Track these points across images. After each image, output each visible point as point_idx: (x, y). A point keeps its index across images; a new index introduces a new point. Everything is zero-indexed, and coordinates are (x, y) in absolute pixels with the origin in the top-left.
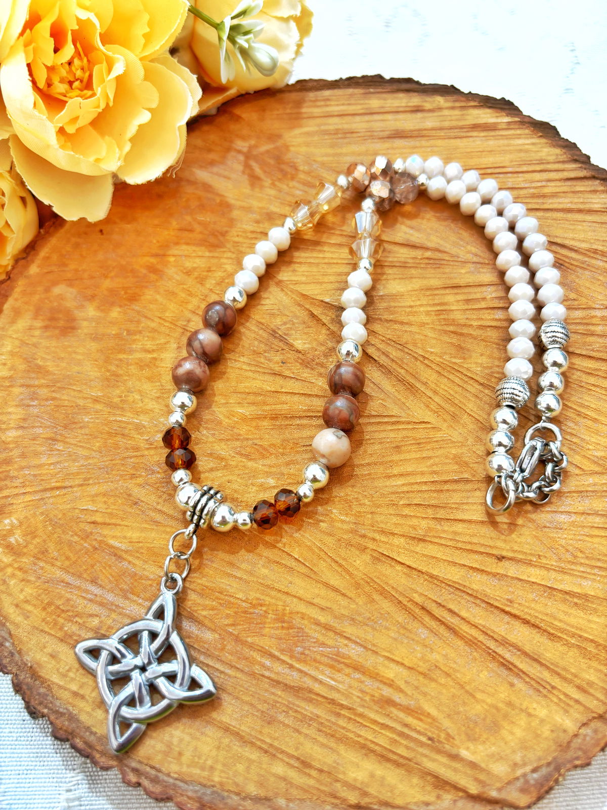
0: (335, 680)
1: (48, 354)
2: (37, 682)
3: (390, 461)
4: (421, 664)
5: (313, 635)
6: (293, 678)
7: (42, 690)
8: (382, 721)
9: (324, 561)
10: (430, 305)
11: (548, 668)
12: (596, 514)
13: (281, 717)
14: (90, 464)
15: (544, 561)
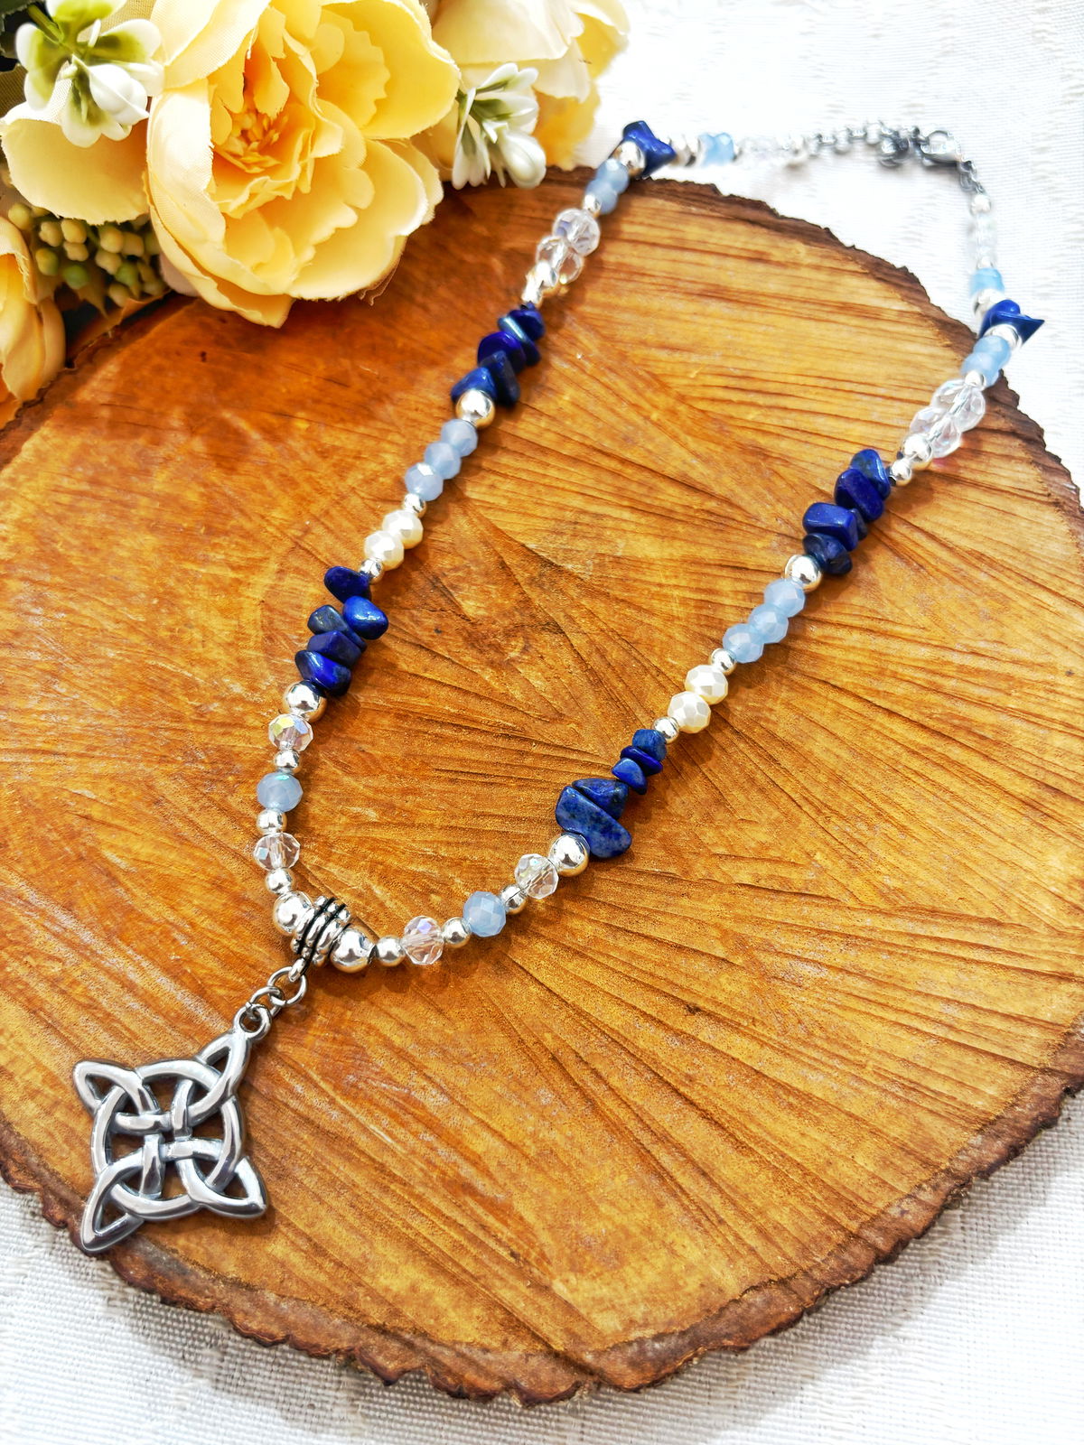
0: (394, 1137)
1: (77, 538)
4: (528, 1142)
5: (378, 1062)
6: (331, 1119)
8: (446, 1212)
10: (691, 589)
11: (721, 1191)
12: (862, 975)
13: (300, 1173)
14: (101, 726)
15: (759, 1029)
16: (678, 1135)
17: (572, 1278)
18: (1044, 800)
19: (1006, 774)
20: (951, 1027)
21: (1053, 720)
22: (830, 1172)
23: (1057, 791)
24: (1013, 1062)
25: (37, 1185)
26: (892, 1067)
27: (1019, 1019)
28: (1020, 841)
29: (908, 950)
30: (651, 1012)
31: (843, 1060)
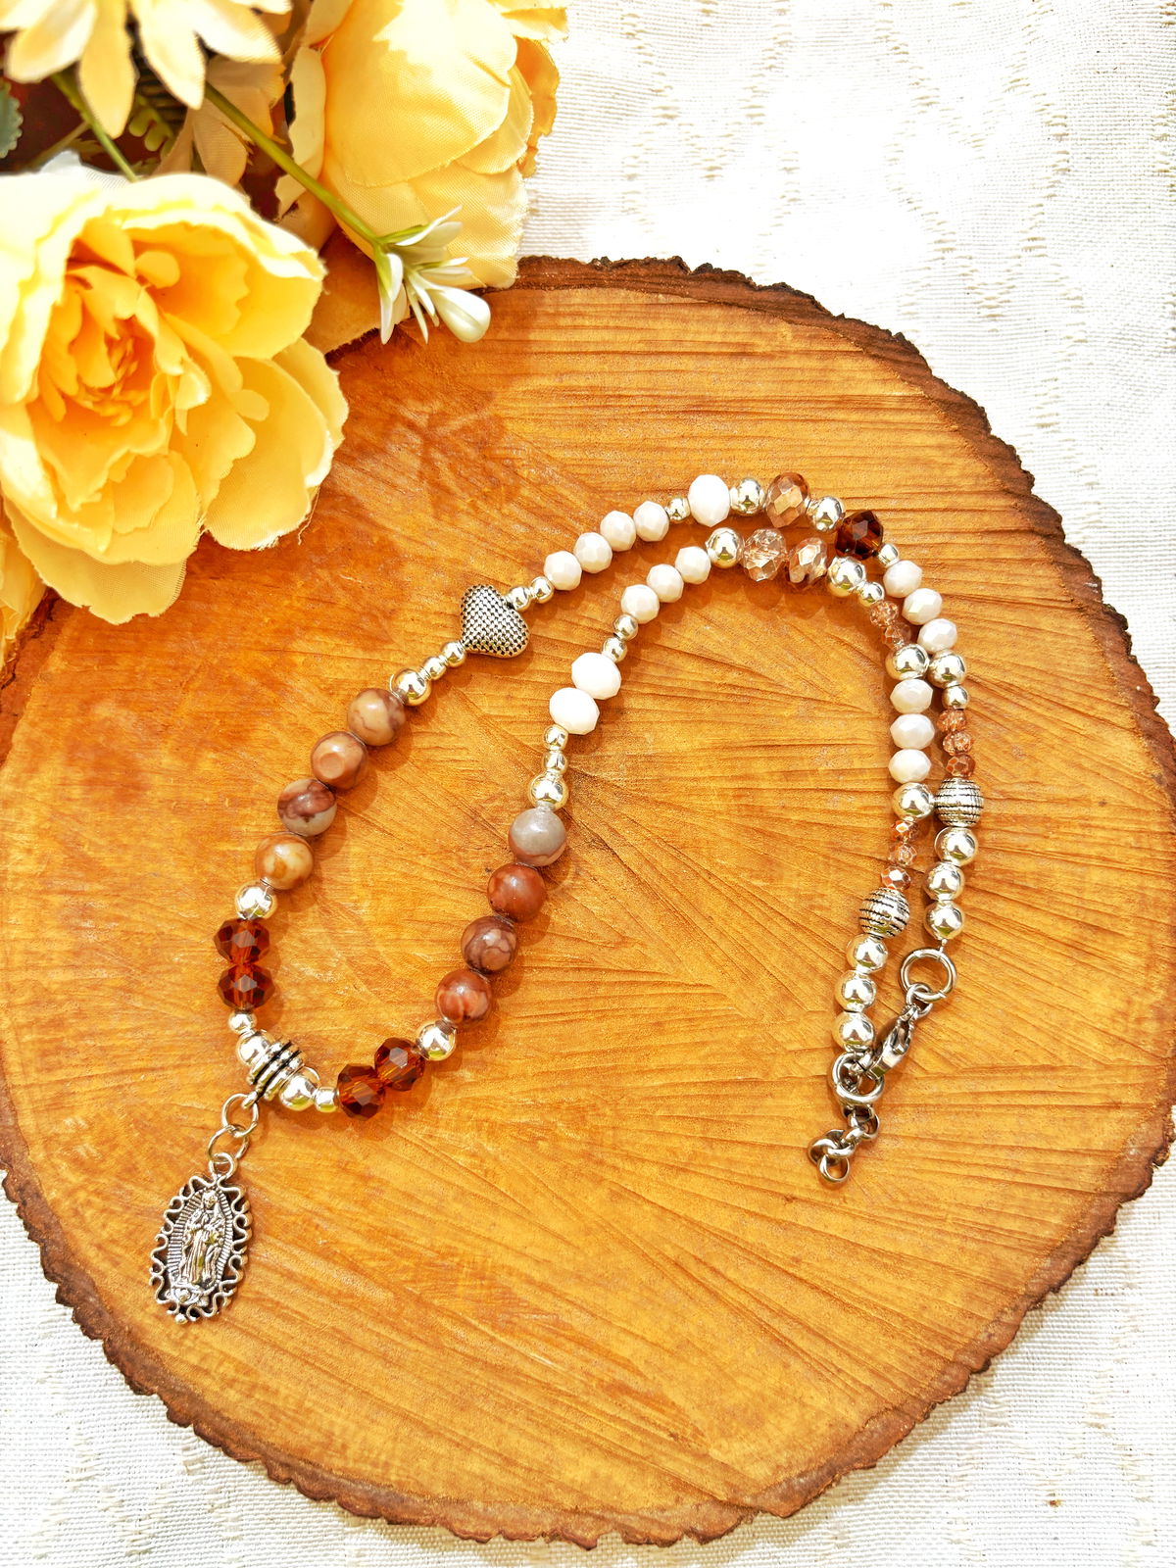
0: (552, 1360)
2: (140, 1351)
3: (646, 1047)
4: (668, 1339)
5: (524, 1297)
6: (493, 1355)
7: (149, 1362)
8: (609, 1412)
9: (542, 1195)
10: (727, 778)
11: (835, 1347)
12: (935, 1139)
13: (480, 1404)
14: (188, 1034)
15: (850, 1206)
16: (792, 1309)
17: (724, 1443)
18: (1086, 939)
19: (1049, 921)
20: (1017, 1171)
21: (1090, 857)
22: (926, 1315)
23: (1098, 928)
24: (1072, 1191)
25: (257, 1455)
26: (969, 1216)
27: (1076, 1152)
28: (1066, 983)
29: (973, 1108)
30: (753, 1209)
31: (927, 1218)
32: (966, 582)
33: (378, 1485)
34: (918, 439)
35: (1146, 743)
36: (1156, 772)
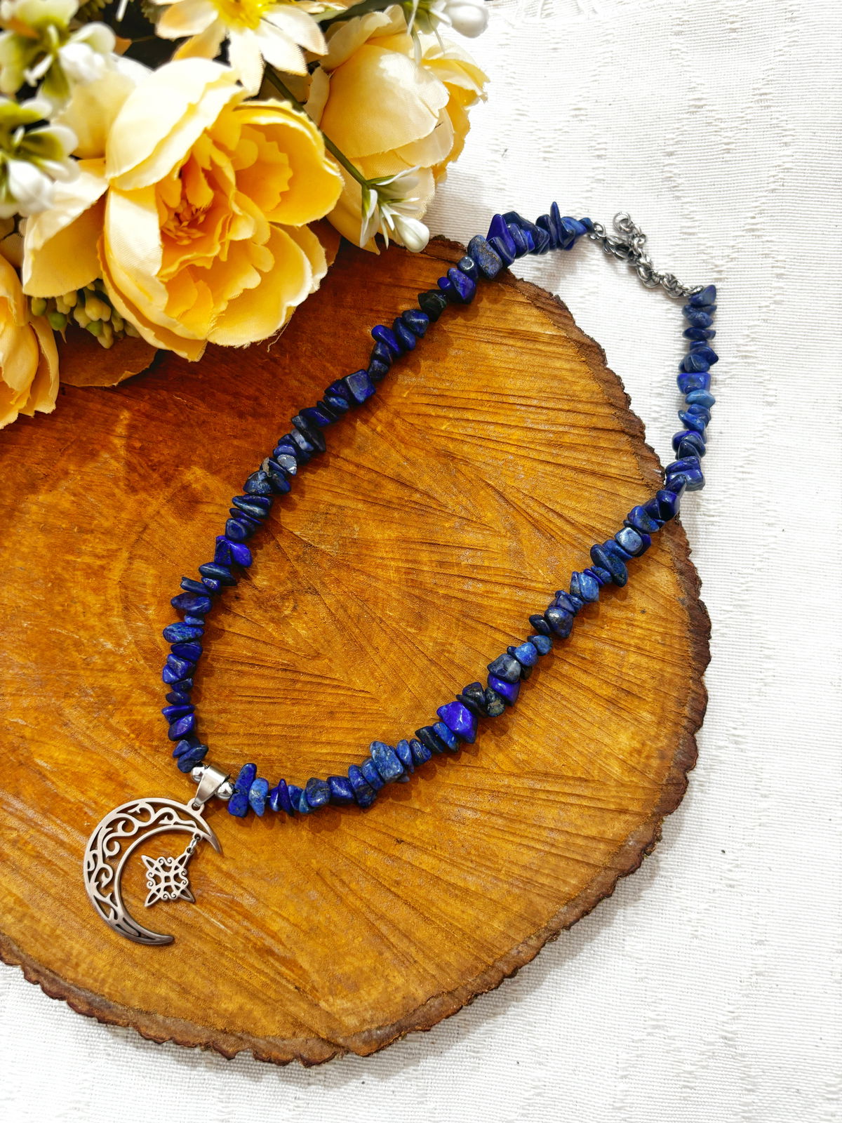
0: (226, 926)
3: (321, 727)
4: (304, 923)
5: (214, 881)
8: (257, 966)
10: (402, 560)
11: (415, 945)
14: (24, 674)
15: (438, 852)
16: (390, 915)
17: (331, 999)
18: (620, 698)
19: (597, 683)
20: (553, 845)
21: (630, 645)
22: (478, 932)
23: (629, 692)
24: (588, 864)
25: (18, 962)
26: (516, 870)
27: (594, 838)
28: (603, 726)
29: (530, 797)
30: (374, 844)
31: (488, 868)
32: (575, 459)
33: (96, 994)
34: (558, 364)
35: (678, 578)
36: (681, 597)
